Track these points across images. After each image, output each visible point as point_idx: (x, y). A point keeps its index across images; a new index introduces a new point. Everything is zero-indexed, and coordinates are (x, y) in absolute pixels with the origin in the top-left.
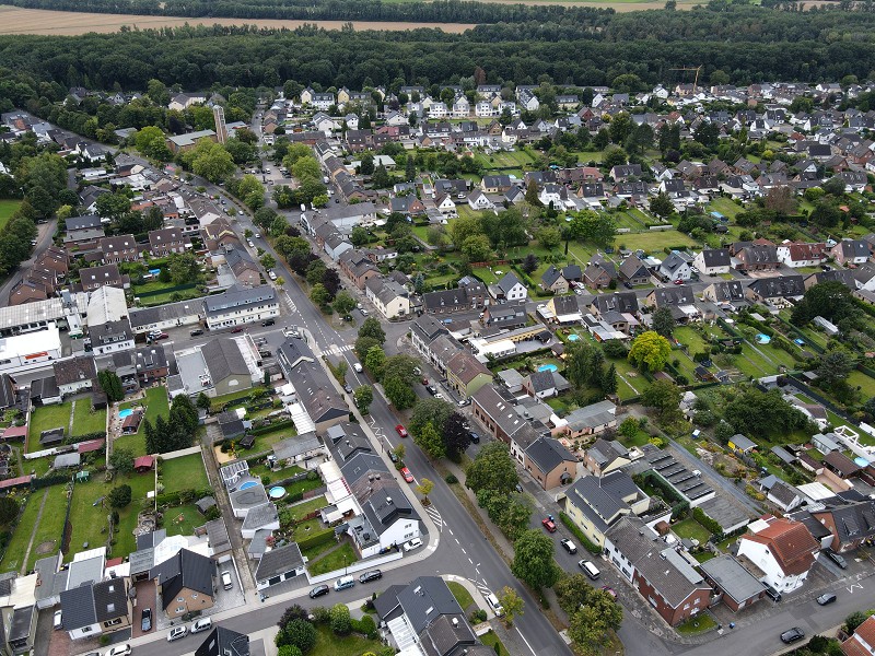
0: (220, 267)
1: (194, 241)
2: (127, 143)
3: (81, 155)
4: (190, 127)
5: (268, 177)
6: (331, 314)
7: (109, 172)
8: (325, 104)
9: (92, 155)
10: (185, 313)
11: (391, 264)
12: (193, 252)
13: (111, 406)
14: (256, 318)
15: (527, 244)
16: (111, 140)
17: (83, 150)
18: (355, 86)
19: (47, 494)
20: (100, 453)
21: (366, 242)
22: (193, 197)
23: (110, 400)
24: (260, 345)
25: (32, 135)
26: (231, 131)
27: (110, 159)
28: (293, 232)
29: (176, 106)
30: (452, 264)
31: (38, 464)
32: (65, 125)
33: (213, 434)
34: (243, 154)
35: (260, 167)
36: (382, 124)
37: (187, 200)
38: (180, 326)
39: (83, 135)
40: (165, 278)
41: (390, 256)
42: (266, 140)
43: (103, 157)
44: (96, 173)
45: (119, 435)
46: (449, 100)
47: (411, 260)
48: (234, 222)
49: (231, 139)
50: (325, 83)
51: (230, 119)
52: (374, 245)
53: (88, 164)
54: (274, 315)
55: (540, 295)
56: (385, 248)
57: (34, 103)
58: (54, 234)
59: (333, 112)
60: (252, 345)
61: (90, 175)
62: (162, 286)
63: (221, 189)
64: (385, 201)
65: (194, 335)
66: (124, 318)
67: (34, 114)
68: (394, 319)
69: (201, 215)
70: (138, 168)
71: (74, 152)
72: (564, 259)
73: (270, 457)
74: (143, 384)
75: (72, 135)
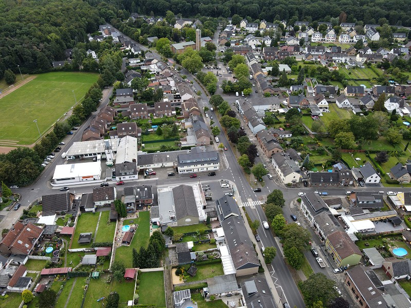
0: (189, 130)
1: (177, 109)
2: (152, 45)
3: (130, 51)
4: (183, 38)
5: (220, 72)
6: (249, 174)
7: (142, 61)
8: (253, 29)
9: (135, 51)
10: (167, 160)
11: (288, 142)
12: (175, 117)
13: (119, 221)
14: (205, 170)
15: (376, 139)
16: (145, 43)
17: (131, 48)
18: (270, 20)
19: (75, 283)
20: (108, 258)
21: (273, 123)
22: (180, 82)
23: (119, 216)
24: (206, 190)
25: (111, 38)
26: (203, 43)
27: (143, 54)
28: (232, 114)
29: (178, 26)
30: (327, 147)
31: (75, 257)
32: (126, 33)
33: (172, 256)
34: (208, 57)
35: (216, 65)
36: (284, 44)
37: (177, 83)
38: (163, 168)
39: (133, 39)
40: (159, 133)
41: (287, 136)
42: (221, 49)
43: (140, 53)
44: (135, 62)
45: (120, 244)
46: (323, 32)
47: (300, 142)
48: (199, 99)
49: (203, 48)
50: (254, 17)
51: (203, 35)
52: (277, 126)
53: (132, 56)
54: (215, 169)
55: (388, 183)
56: (284, 130)
57: (114, 21)
58: (110, 96)
59: (257, 34)
60: (201, 192)
61: (133, 62)
62: (157, 138)
63: (194, 77)
64: (284, 95)
65: (170, 175)
66: (134, 160)
67: (114, 26)
68: (288, 185)
69: (183, 94)
70: (155, 61)
71: (128, 49)
72: (404, 154)
73: (205, 289)
74: (138, 208)
75: (128, 39)
